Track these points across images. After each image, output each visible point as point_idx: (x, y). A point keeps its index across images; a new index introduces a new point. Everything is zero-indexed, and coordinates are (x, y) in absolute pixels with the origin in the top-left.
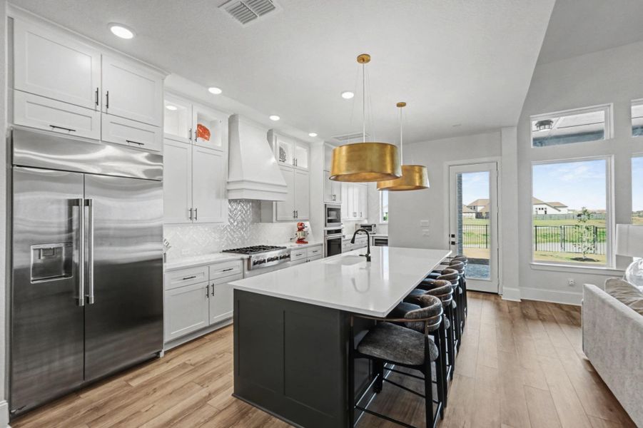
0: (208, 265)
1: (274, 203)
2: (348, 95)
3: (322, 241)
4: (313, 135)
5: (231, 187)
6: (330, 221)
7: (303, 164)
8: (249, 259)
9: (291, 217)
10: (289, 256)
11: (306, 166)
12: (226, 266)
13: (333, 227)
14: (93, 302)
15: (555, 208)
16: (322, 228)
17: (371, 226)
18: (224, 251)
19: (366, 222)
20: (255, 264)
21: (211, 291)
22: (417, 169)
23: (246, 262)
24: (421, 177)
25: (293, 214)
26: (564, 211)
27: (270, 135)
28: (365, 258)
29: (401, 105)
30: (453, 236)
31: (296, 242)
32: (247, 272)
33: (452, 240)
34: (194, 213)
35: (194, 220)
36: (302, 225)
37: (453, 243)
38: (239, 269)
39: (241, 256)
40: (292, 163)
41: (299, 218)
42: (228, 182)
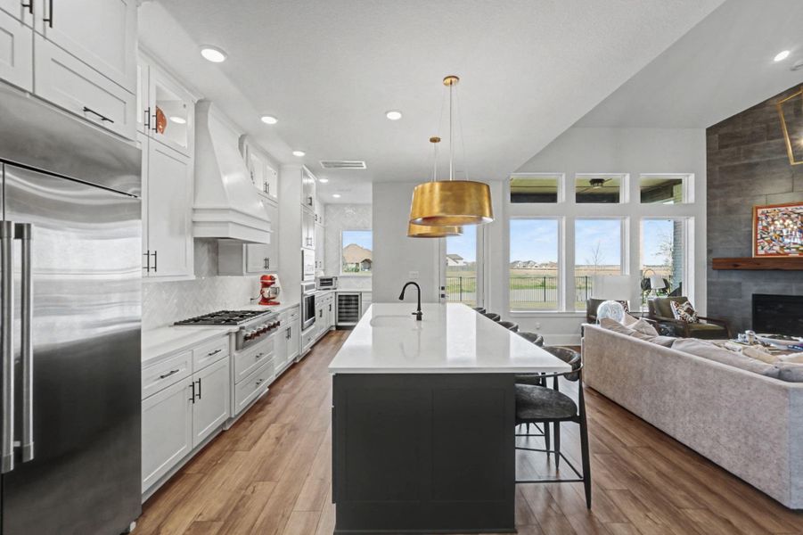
0: (190, 348)
2: (394, 116)
3: (298, 301)
5: (198, 218)
7: (274, 192)
8: (237, 333)
9: (260, 267)
10: (278, 324)
11: (275, 195)
12: (211, 347)
14: (32, 458)
15: (454, 260)
16: (299, 283)
17: (331, 280)
18: (176, 324)
20: (245, 339)
23: (234, 337)
25: (263, 263)
26: (461, 263)
27: (241, 142)
29: (434, 140)
30: (443, 288)
31: (260, 304)
32: (235, 354)
33: (442, 292)
34: (152, 258)
35: (152, 271)
36: (272, 278)
37: (443, 296)
38: (225, 351)
39: (227, 329)
40: (262, 188)
41: (270, 269)
42: (194, 210)
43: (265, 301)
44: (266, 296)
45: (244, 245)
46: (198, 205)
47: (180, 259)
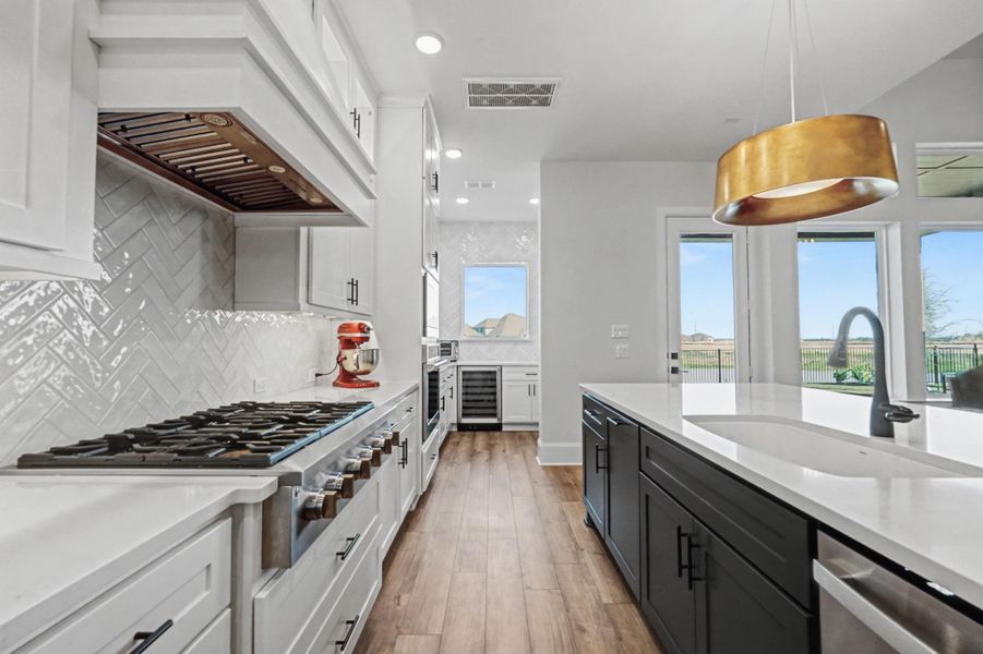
9: (341, 299)
17: (449, 345)
23: (252, 524)
30: (674, 356)
31: (335, 384)
33: (674, 363)
36: (362, 328)
37: (675, 370)
39: (229, 484)
41: (361, 307)
43: (347, 379)
44: (350, 367)
45: (303, 230)
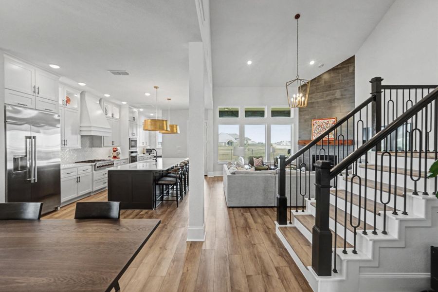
1: (102, 137)
3: (128, 157)
4: (124, 103)
5: (82, 129)
6: (132, 147)
7: (117, 116)
8: (95, 165)
9: (111, 145)
10: (113, 164)
11: (118, 117)
12: (82, 169)
13: (133, 149)
14: (36, 182)
16: (128, 151)
19: (149, 148)
20: (98, 167)
21: (79, 180)
22: (175, 126)
23: (93, 166)
24: (176, 129)
25: (112, 143)
27: (100, 100)
28: (155, 160)
29: (169, 99)
31: (112, 158)
32: (94, 172)
34: (66, 142)
35: (66, 146)
36: (116, 149)
38: (90, 170)
39: (91, 164)
40: (111, 116)
41: (115, 145)
42: (81, 127)
43: (115, 157)
44: (114, 155)
46: (81, 125)
47: (75, 142)
